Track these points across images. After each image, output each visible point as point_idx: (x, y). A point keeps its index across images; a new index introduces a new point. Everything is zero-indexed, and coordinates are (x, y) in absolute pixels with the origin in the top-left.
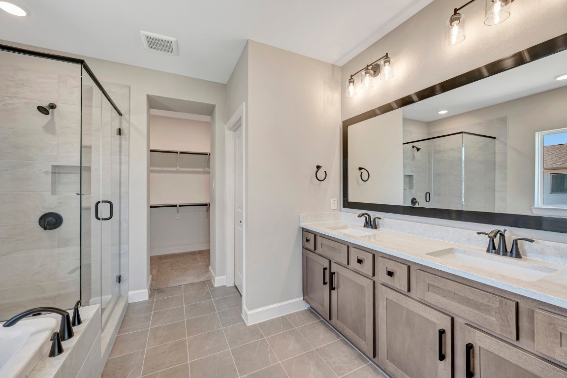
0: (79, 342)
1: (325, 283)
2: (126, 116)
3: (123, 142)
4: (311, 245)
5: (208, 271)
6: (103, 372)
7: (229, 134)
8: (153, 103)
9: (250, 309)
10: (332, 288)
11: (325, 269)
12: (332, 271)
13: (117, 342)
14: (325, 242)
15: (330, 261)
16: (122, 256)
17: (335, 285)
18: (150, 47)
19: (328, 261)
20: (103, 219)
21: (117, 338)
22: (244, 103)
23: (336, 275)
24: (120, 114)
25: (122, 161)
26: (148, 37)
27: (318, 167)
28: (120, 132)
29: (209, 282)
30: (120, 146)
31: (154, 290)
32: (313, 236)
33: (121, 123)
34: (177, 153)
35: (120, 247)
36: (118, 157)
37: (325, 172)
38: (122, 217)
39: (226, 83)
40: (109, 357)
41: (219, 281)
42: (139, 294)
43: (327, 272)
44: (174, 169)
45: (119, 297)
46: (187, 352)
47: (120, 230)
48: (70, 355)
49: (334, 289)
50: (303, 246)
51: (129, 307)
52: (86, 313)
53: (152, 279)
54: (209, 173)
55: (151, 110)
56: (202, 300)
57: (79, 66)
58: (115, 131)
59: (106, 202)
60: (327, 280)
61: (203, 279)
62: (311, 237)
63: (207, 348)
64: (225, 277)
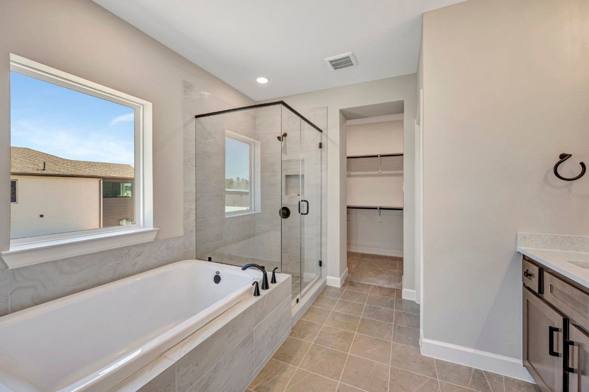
0: (270, 293)
1: (553, 353)
2: (325, 132)
3: (323, 154)
4: (534, 284)
5: (401, 280)
6: (295, 326)
8: (346, 115)
9: (426, 337)
10: (567, 370)
11: (552, 330)
12: (571, 339)
13: (309, 310)
14: (557, 283)
15: (566, 321)
16: (323, 245)
17: (574, 363)
18: (335, 69)
19: (561, 318)
20: (302, 214)
21: (311, 307)
23: (576, 348)
24: (321, 131)
25: (323, 168)
26: (331, 62)
27: (564, 157)
28: (321, 146)
29: (399, 292)
30: (321, 157)
31: (348, 282)
32: (537, 269)
33: (321, 138)
34: (377, 156)
35: (321, 238)
36: (319, 165)
37: (582, 164)
38: (322, 214)
39: (416, 72)
40: (302, 318)
41: (407, 294)
42: (335, 281)
43: (559, 337)
44: (376, 173)
45: (321, 277)
46: (350, 345)
47: (321, 224)
49: (572, 370)
50: (524, 285)
51: (325, 288)
52: (281, 277)
53: (349, 272)
55: (348, 121)
56: (383, 307)
58: (318, 146)
59: (305, 201)
60: (559, 347)
61: (393, 286)
62: (535, 270)
63: (369, 351)
64: (415, 291)
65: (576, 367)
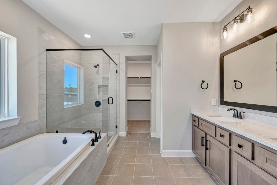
0: (99, 144)
1: (202, 145)
2: (119, 65)
3: (118, 75)
4: (196, 124)
5: (150, 129)
6: (108, 158)
7: (158, 68)
8: (128, 59)
9: (163, 149)
10: (206, 149)
11: (202, 137)
12: (207, 139)
13: (114, 149)
14: (204, 122)
15: (206, 134)
16: (117, 118)
17: (208, 147)
18: (125, 37)
19: (205, 133)
20: (110, 104)
21: (114, 147)
22: (161, 53)
23: (209, 142)
24: (117, 65)
25: (118, 82)
26: (124, 34)
27: (203, 82)
28: (117, 72)
29: (149, 134)
30: (117, 77)
31: (128, 133)
32: (197, 118)
33: (117, 68)
34: (139, 78)
35: (117, 115)
36: (116, 81)
37: (207, 84)
38: (117, 103)
39: (156, 45)
40: (111, 153)
41: (153, 135)
42: (123, 134)
43: (204, 139)
44: (138, 85)
45: (116, 133)
46: (135, 160)
47: (117, 108)
48: (96, 147)
49: (207, 149)
50: (193, 124)
51: (119, 138)
52: (103, 135)
53: (128, 129)
54: (150, 86)
55: (128, 61)
56: (145, 141)
57: (101, 51)
58: (115, 72)
59: (111, 98)
60: (204, 143)
61: (147, 132)
62: (196, 119)
63: (143, 160)
64: (156, 133)
65: (208, 148)
